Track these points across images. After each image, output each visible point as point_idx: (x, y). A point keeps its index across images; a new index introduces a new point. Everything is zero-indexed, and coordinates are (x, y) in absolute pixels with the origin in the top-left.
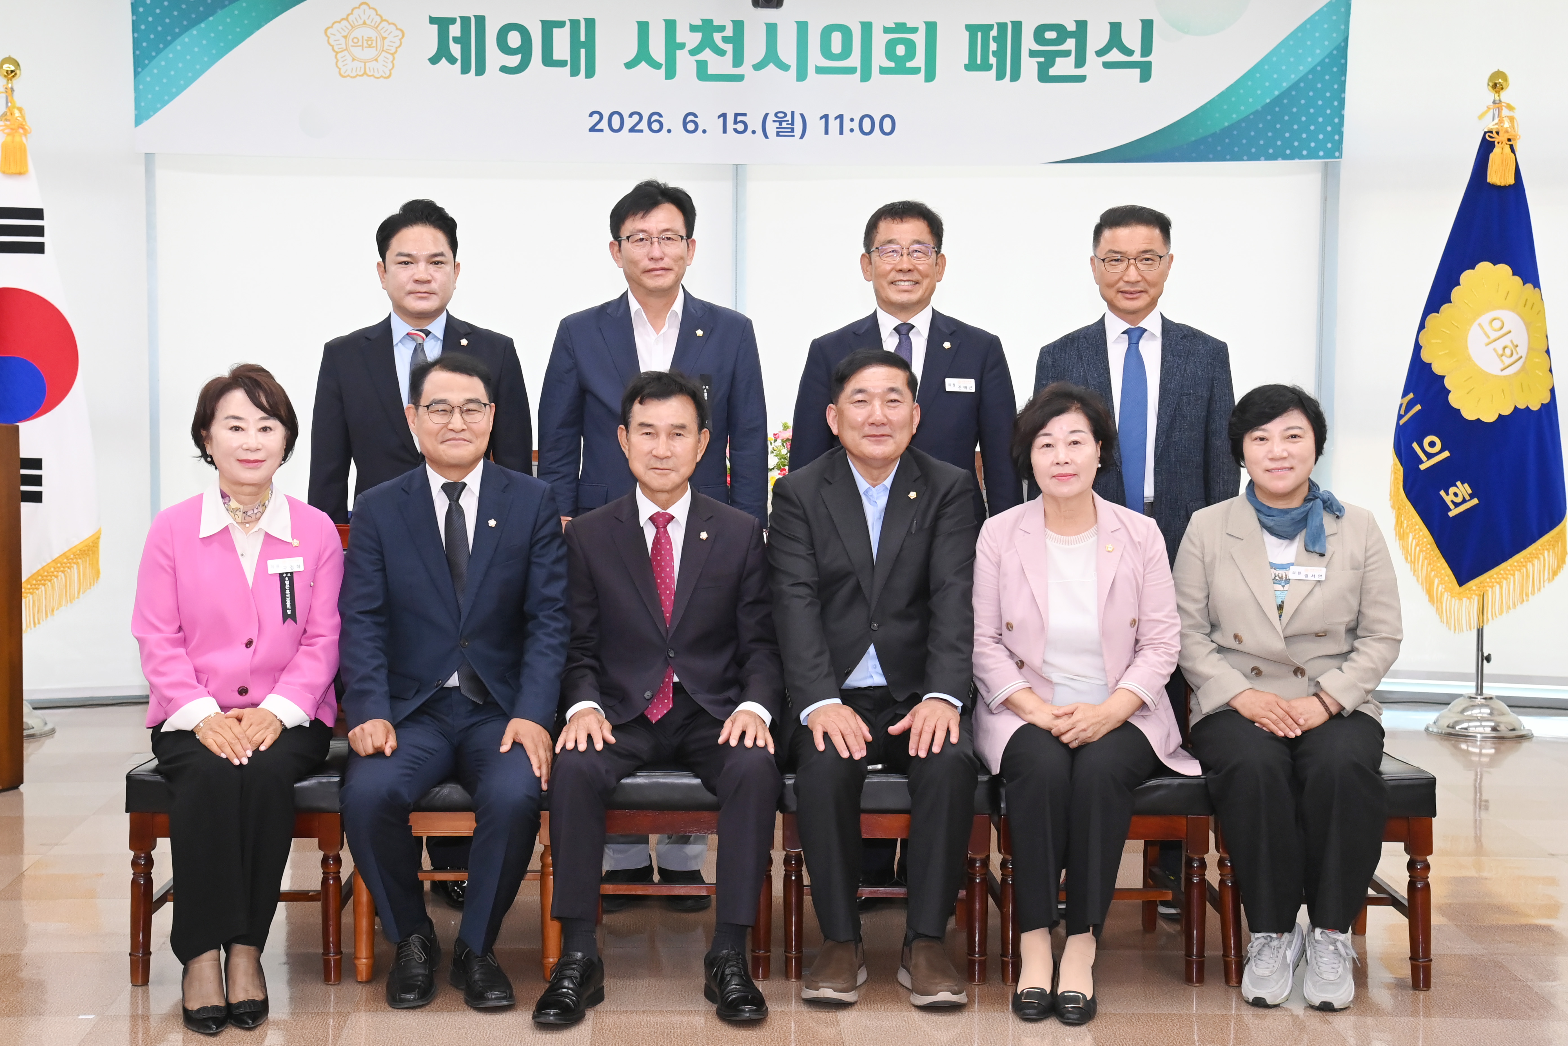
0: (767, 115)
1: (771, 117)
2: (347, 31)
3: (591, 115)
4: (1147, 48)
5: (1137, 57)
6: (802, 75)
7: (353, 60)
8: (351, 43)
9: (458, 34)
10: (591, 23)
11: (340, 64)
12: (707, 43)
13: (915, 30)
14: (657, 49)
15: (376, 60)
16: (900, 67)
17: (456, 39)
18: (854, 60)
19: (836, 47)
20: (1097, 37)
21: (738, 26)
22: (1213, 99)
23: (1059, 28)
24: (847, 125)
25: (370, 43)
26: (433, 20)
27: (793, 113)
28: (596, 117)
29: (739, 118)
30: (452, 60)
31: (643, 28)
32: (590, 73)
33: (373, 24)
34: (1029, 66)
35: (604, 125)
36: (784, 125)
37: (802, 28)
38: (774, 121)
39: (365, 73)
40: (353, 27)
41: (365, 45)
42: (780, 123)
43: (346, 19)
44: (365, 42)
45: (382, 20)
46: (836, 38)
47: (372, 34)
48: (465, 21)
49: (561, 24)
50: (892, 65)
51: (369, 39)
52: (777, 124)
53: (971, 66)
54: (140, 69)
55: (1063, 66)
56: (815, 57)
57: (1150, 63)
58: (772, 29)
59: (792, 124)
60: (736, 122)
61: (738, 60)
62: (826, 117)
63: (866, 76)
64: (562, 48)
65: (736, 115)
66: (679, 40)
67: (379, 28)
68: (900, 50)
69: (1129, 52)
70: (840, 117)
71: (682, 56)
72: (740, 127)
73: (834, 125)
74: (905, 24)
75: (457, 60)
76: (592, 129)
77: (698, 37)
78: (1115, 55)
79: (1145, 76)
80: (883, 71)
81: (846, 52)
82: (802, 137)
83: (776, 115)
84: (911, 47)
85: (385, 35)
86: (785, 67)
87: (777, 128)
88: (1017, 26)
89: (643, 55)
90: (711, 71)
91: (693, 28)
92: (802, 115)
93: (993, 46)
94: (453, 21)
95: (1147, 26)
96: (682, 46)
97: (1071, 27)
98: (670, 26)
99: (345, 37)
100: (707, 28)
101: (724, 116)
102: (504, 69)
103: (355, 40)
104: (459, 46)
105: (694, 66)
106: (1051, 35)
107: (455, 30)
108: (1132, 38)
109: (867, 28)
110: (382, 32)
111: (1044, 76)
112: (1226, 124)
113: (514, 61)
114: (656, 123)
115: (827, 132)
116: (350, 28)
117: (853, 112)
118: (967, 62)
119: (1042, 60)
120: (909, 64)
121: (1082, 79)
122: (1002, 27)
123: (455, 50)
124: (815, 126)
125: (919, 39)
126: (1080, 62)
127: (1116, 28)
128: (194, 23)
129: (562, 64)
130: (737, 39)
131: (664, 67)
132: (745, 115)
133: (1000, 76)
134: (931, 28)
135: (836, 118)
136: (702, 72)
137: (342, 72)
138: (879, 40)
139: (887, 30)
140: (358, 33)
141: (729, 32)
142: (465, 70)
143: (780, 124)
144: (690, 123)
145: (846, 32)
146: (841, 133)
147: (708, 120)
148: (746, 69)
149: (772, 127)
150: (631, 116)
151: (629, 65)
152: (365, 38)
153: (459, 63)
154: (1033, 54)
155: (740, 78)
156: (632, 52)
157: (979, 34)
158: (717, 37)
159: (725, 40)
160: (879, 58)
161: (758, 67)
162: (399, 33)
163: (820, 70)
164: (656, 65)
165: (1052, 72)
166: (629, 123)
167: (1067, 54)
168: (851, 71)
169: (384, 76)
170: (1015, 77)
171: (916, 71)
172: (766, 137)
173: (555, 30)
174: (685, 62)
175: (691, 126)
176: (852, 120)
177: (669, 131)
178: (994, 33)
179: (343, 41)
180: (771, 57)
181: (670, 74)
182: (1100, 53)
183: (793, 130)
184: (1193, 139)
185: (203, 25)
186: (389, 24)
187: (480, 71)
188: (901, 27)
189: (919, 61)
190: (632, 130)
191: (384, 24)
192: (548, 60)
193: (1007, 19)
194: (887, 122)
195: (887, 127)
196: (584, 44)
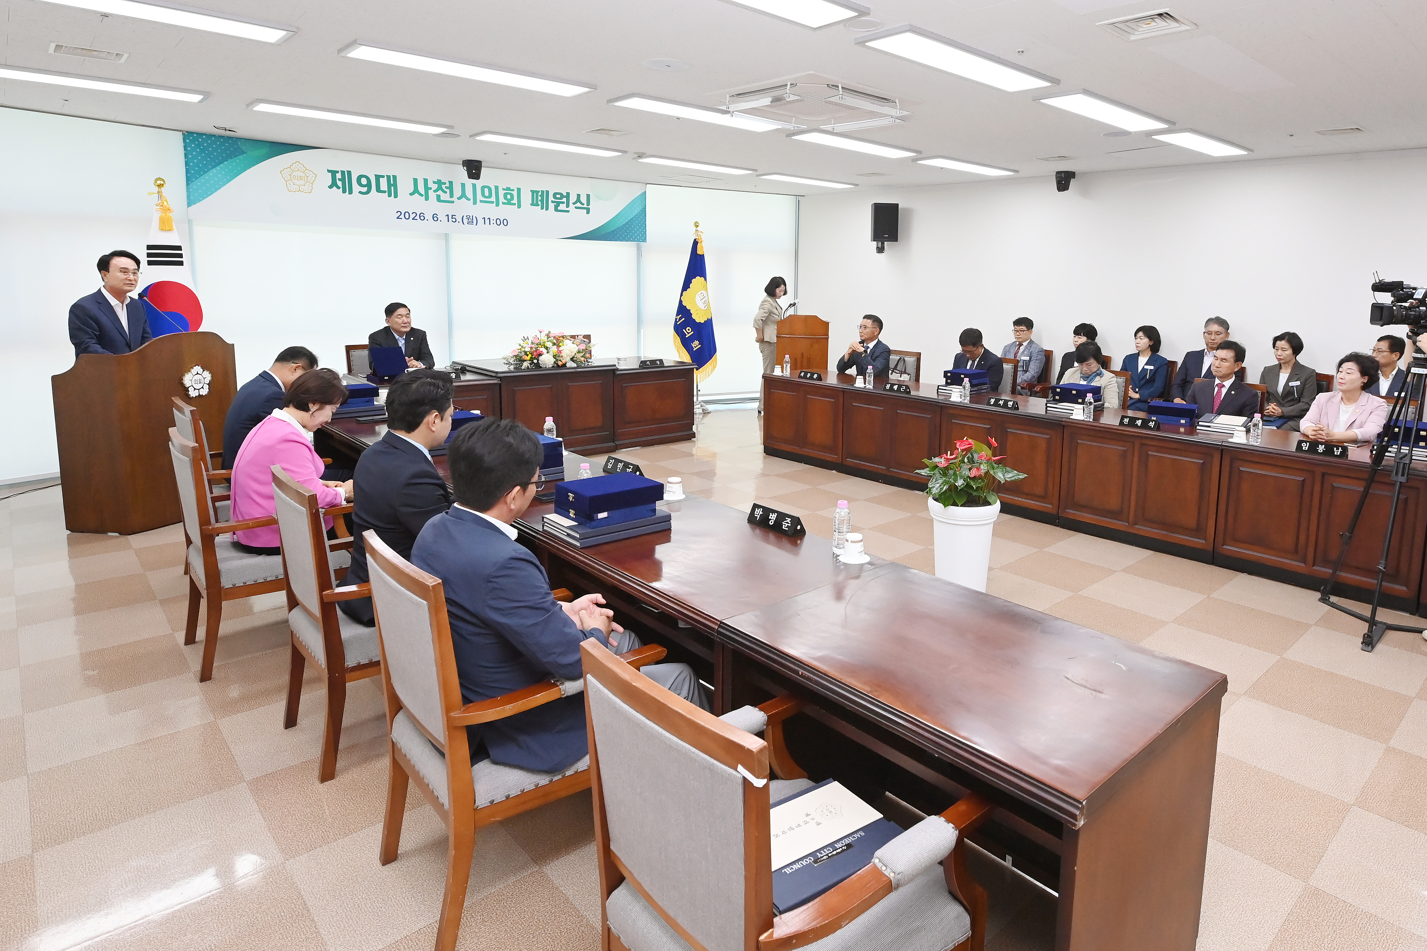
0: (463, 216)
2: (290, 172)
3: (397, 212)
4: (588, 204)
5: (585, 206)
6: (475, 203)
7: (294, 184)
8: (292, 178)
10: (395, 177)
11: (288, 186)
12: (440, 188)
13: (513, 190)
14: (421, 189)
15: (305, 185)
16: (509, 203)
17: (339, 179)
18: (493, 199)
19: (487, 194)
20: (573, 198)
21: (451, 183)
22: (610, 220)
23: (561, 194)
24: (492, 222)
25: (301, 178)
26: (329, 171)
27: (472, 216)
28: (399, 213)
29: (453, 217)
30: (339, 188)
31: (415, 181)
32: (396, 196)
33: (302, 170)
34: (552, 206)
35: (402, 216)
36: (470, 220)
37: (474, 186)
38: (466, 219)
39: (300, 190)
40: (293, 171)
43: (290, 168)
44: (299, 178)
45: (306, 169)
46: (486, 190)
47: (303, 175)
48: (343, 172)
49: (383, 177)
50: (506, 201)
54: (190, 182)
55: (562, 207)
56: (479, 197)
57: (589, 208)
58: (463, 185)
59: (473, 220)
60: (452, 218)
61: (452, 196)
62: (484, 218)
63: (497, 205)
64: (384, 185)
65: (452, 216)
66: (429, 186)
67: (305, 172)
68: (509, 197)
69: (583, 204)
70: (489, 219)
71: (430, 192)
72: (454, 220)
73: (487, 221)
74: (510, 188)
76: (398, 218)
77: (437, 186)
78: (578, 205)
79: (588, 212)
81: (490, 196)
82: (476, 225)
83: (466, 216)
84: (512, 196)
85: (308, 175)
86: (469, 200)
88: (547, 192)
89: (416, 191)
90: (442, 199)
91: (434, 182)
93: (540, 198)
94: (338, 172)
95: (588, 196)
96: (430, 189)
97: (565, 194)
98: (426, 181)
99: (290, 175)
100: (439, 183)
101: (448, 216)
102: (360, 192)
103: (295, 176)
105: (436, 196)
106: (558, 196)
107: (339, 176)
108: (584, 199)
109: (497, 188)
110: (306, 174)
111: (556, 210)
112: (614, 229)
113: (365, 189)
114: (422, 216)
115: (485, 224)
117: (493, 217)
118: (531, 203)
119: (556, 204)
120: (512, 202)
121: (568, 211)
122: (543, 192)
123: (340, 183)
124: (481, 221)
125: (515, 193)
126: (568, 206)
127: (579, 196)
128: (218, 164)
129: (384, 192)
130: (451, 187)
131: (424, 196)
132: (455, 216)
133: (542, 208)
134: (519, 190)
136: (439, 199)
137: (289, 189)
138: (501, 193)
139: (503, 189)
140: (295, 174)
141: (447, 185)
142: (344, 192)
143: (468, 220)
144: (435, 217)
145: (490, 188)
146: (490, 224)
147: (442, 217)
148: (454, 199)
149: (465, 221)
150: (412, 213)
151: (411, 194)
152: (299, 176)
153: (341, 189)
154: (552, 202)
155: (452, 202)
157: (535, 194)
158: (443, 186)
159: (446, 187)
160: (502, 199)
161: (459, 198)
162: (315, 175)
163: (481, 201)
164: (421, 195)
165: (559, 208)
166: (412, 216)
167: (563, 203)
168: (492, 202)
169: (308, 192)
170: (547, 209)
171: (514, 204)
173: (381, 179)
174: (432, 195)
175: (435, 219)
176: (493, 220)
177: (428, 220)
178: (540, 194)
180: (463, 195)
181: (427, 199)
182: (574, 204)
183: (473, 222)
184: (604, 233)
186: (310, 171)
187: (351, 193)
188: (508, 189)
189: (515, 201)
190: (413, 219)
191: (307, 171)
192: (379, 190)
193: (544, 189)
194: (505, 222)
195: (505, 223)
196: (392, 185)
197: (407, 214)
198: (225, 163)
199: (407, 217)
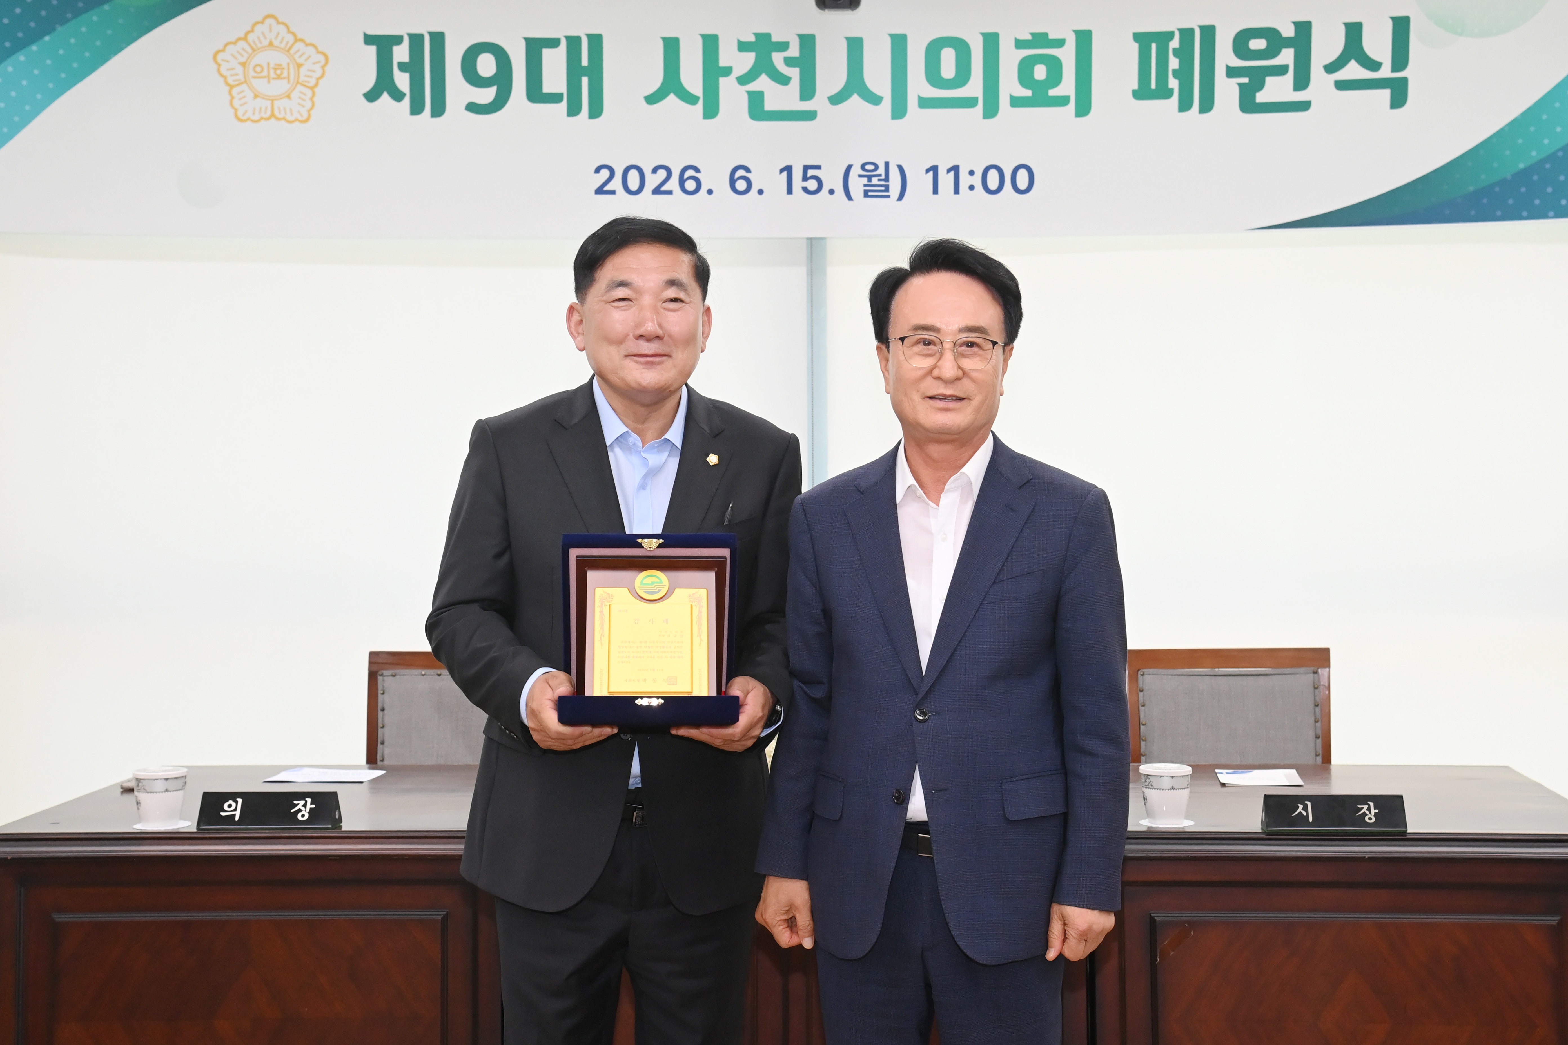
0: (849, 167)
1: (856, 171)
2: (246, 56)
3: (597, 170)
4: (1400, 58)
5: (1385, 72)
6: (899, 110)
7: (256, 96)
8: (251, 73)
9: (406, 59)
10: (596, 41)
11: (236, 103)
12: (764, 66)
13: (1060, 43)
14: (692, 76)
15: (289, 97)
16: (1040, 96)
17: (402, 67)
18: (974, 88)
19: (948, 70)
20: (1326, 45)
21: (808, 42)
22: (1502, 131)
23: (1270, 34)
24: (965, 180)
25: (278, 72)
26: (369, 39)
27: (887, 164)
28: (605, 173)
29: (811, 173)
30: (398, 96)
31: (671, 46)
32: (596, 111)
33: (283, 46)
34: (1227, 90)
35: (616, 184)
36: (875, 181)
37: (899, 43)
38: (860, 176)
40: (254, 50)
41: (272, 75)
42: (869, 178)
43: (245, 39)
44: (272, 71)
45: (297, 40)
46: (948, 57)
47: (282, 59)
48: (416, 40)
49: (553, 43)
50: (1028, 93)
51: (278, 67)
52: (865, 181)
53: (1142, 93)
55: (1277, 89)
56: (918, 85)
57: (1405, 80)
58: (855, 46)
59: (887, 179)
60: (805, 178)
61: (808, 91)
62: (934, 169)
63: (991, 111)
64: (554, 76)
65: (806, 168)
66: (723, 63)
67: (292, 51)
68: (1040, 72)
69: (1375, 66)
70: (955, 169)
71: (727, 86)
72: (812, 185)
73: (946, 181)
74: (1046, 35)
75: (404, 95)
76: (600, 191)
77: (748, 60)
78: (1353, 71)
79: (1399, 99)
80: (1016, 102)
81: (963, 76)
82: (900, 198)
83: (863, 167)
84: (1055, 67)
85: (300, 61)
86: (875, 100)
87: (865, 185)
88: (1209, 32)
89: (671, 85)
90: (769, 106)
91: (743, 47)
92: (900, 167)
93: (1174, 63)
94: (398, 40)
95: (1401, 26)
96: (727, 71)
97: (1288, 31)
98: (710, 43)
99: (243, 64)
100: (762, 45)
101: (788, 169)
102: (473, 108)
103: (258, 69)
104: (407, 76)
105: (745, 98)
106: (1256, 44)
107: (401, 53)
108: (1378, 44)
109: (991, 41)
110: (296, 56)
111: (1248, 104)
112: (1522, 166)
113: (487, 95)
114: (690, 181)
115: (935, 191)
116: (250, 51)
117: (973, 162)
118: (1136, 87)
119: (1245, 80)
120: (1052, 92)
121: (1304, 106)
122: (1187, 34)
123: (402, 81)
124: (919, 182)
125: (1067, 56)
126: (1302, 81)
127: (1354, 31)
129: (555, 98)
130: (806, 61)
131: (701, 102)
132: (818, 167)
133: (1185, 105)
134: (1084, 38)
135: (949, 171)
136: (757, 108)
137: (240, 114)
138: (1010, 59)
139: (1020, 44)
140: (261, 58)
141: (794, 51)
142: (416, 109)
143: (870, 180)
144: (740, 180)
145: (961, 47)
146: (957, 191)
147: (766, 176)
148: (819, 103)
149: (857, 185)
150: (655, 171)
151: (651, 99)
152: (272, 65)
153: (407, 100)
154: (1232, 72)
155: (810, 116)
156: (656, 80)
157: (1154, 46)
158: (778, 58)
159: (789, 62)
160: (1010, 84)
161: (836, 99)
162: (321, 58)
163: (925, 103)
164: (689, 99)
165: (1261, 97)
166: (652, 181)
167: (1281, 70)
168: (970, 103)
169: (300, 118)
170: (1207, 105)
171: (1062, 101)
172: (850, 198)
173: (546, 53)
174: (731, 94)
175: (741, 185)
176: (972, 173)
177: (710, 192)
178: (1175, 43)
179: (239, 70)
180: (855, 85)
181: (711, 110)
182: (1330, 68)
183: (887, 189)
184: (1471, 189)
185: (34, 48)
186: (307, 45)
187: (438, 110)
188: (1040, 39)
189: (1067, 87)
190: (657, 191)
191: (299, 45)
192: (535, 94)
193: (1194, 22)
194: (1023, 175)
195: (1022, 182)
196: (585, 71)
197: (633, 177)
198: (47, 38)
199: (634, 183)
